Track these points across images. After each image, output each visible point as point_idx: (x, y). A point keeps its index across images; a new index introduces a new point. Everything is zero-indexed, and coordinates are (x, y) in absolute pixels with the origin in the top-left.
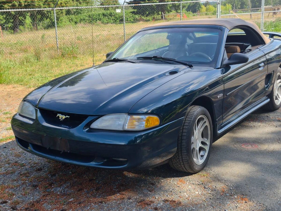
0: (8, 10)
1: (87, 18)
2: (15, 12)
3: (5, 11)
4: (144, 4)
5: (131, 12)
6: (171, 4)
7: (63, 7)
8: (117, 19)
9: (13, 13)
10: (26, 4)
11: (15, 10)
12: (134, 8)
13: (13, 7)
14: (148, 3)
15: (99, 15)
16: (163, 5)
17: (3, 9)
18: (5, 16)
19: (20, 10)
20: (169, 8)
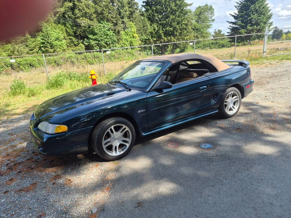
0: (159, 44)
1: (202, 46)
2: (162, 45)
3: (157, 44)
4: (240, 36)
5: (229, 41)
6: (255, 35)
7: (187, 40)
8: (220, 46)
9: (161, 46)
10: (168, 40)
11: (162, 44)
12: (231, 38)
13: (161, 42)
14: (239, 35)
15: (209, 44)
16: (250, 35)
17: (156, 44)
18: (156, 48)
19: (165, 44)
20: (253, 37)
